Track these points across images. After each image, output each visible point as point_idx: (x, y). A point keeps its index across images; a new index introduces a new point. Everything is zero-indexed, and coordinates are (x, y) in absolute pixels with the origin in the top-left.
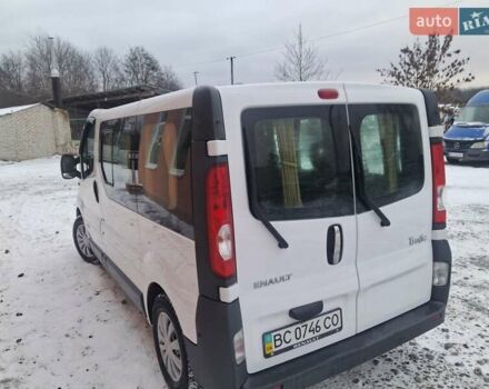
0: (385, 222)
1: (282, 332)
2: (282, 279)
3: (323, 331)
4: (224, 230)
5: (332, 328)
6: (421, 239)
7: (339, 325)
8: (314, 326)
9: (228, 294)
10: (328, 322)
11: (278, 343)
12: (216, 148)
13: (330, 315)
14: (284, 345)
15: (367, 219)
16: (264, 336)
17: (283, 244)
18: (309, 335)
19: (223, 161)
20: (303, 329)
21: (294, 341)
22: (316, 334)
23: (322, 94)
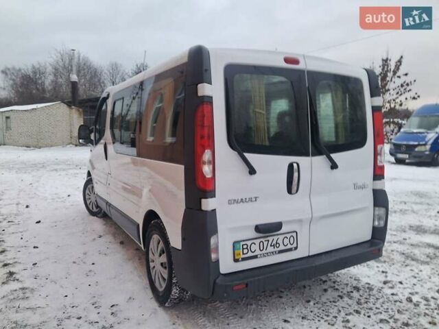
0: (334, 166)
1: (249, 243)
2: (251, 200)
3: (283, 247)
4: (207, 155)
5: (289, 246)
6: (363, 187)
7: (295, 245)
8: (275, 242)
9: (208, 204)
10: (286, 241)
11: (245, 251)
12: (204, 90)
13: (288, 236)
14: (250, 254)
15: (320, 161)
16: (235, 243)
17: (252, 171)
18: (270, 249)
19: (208, 100)
20: (265, 243)
21: (258, 252)
22: (276, 249)
23: (287, 60)
